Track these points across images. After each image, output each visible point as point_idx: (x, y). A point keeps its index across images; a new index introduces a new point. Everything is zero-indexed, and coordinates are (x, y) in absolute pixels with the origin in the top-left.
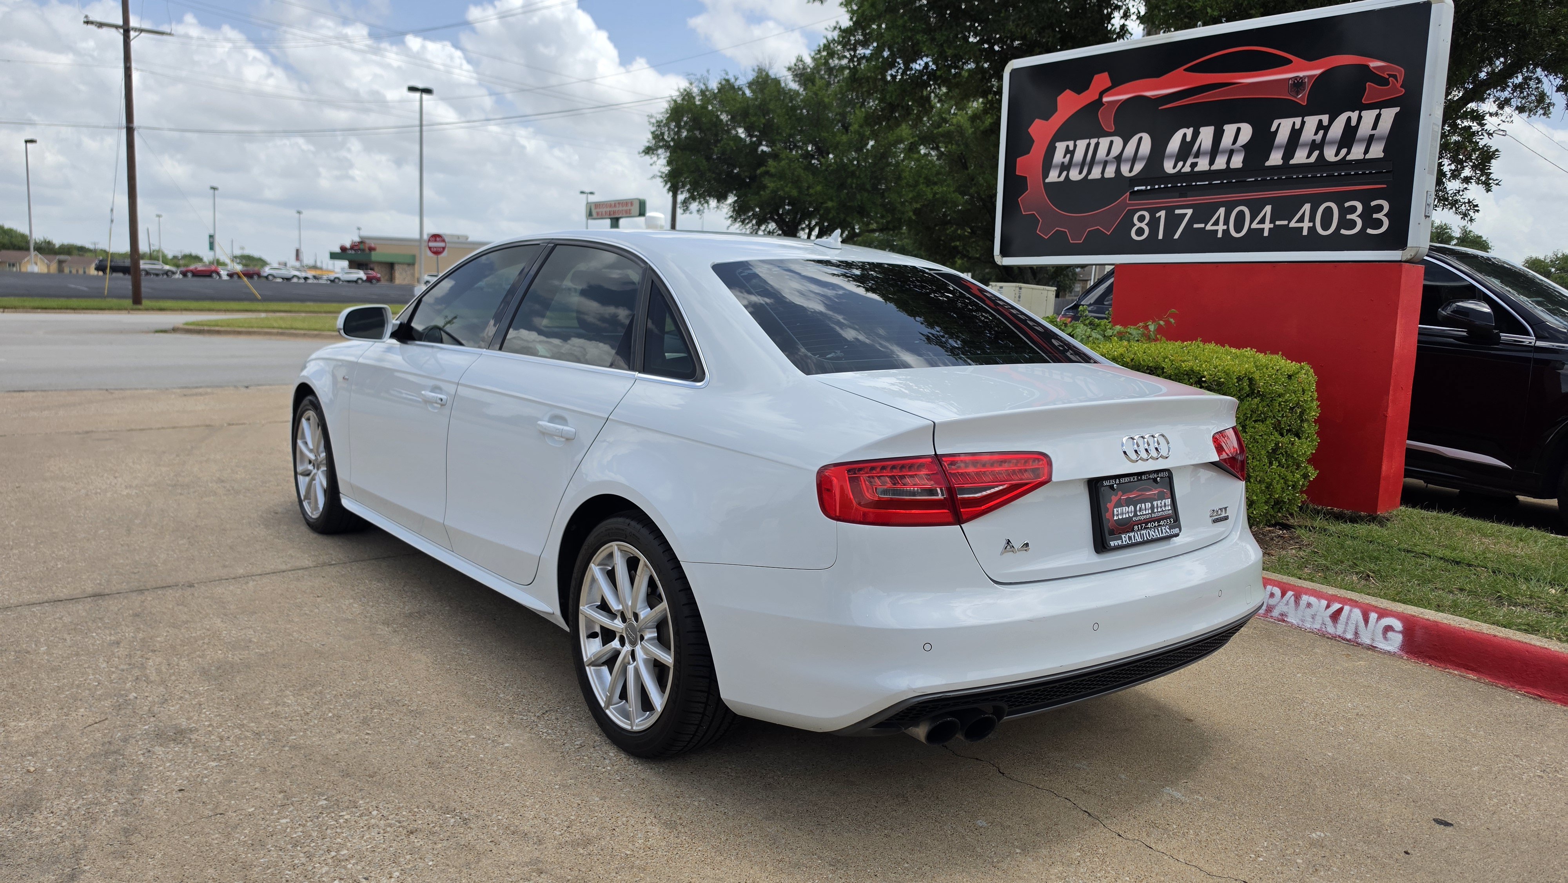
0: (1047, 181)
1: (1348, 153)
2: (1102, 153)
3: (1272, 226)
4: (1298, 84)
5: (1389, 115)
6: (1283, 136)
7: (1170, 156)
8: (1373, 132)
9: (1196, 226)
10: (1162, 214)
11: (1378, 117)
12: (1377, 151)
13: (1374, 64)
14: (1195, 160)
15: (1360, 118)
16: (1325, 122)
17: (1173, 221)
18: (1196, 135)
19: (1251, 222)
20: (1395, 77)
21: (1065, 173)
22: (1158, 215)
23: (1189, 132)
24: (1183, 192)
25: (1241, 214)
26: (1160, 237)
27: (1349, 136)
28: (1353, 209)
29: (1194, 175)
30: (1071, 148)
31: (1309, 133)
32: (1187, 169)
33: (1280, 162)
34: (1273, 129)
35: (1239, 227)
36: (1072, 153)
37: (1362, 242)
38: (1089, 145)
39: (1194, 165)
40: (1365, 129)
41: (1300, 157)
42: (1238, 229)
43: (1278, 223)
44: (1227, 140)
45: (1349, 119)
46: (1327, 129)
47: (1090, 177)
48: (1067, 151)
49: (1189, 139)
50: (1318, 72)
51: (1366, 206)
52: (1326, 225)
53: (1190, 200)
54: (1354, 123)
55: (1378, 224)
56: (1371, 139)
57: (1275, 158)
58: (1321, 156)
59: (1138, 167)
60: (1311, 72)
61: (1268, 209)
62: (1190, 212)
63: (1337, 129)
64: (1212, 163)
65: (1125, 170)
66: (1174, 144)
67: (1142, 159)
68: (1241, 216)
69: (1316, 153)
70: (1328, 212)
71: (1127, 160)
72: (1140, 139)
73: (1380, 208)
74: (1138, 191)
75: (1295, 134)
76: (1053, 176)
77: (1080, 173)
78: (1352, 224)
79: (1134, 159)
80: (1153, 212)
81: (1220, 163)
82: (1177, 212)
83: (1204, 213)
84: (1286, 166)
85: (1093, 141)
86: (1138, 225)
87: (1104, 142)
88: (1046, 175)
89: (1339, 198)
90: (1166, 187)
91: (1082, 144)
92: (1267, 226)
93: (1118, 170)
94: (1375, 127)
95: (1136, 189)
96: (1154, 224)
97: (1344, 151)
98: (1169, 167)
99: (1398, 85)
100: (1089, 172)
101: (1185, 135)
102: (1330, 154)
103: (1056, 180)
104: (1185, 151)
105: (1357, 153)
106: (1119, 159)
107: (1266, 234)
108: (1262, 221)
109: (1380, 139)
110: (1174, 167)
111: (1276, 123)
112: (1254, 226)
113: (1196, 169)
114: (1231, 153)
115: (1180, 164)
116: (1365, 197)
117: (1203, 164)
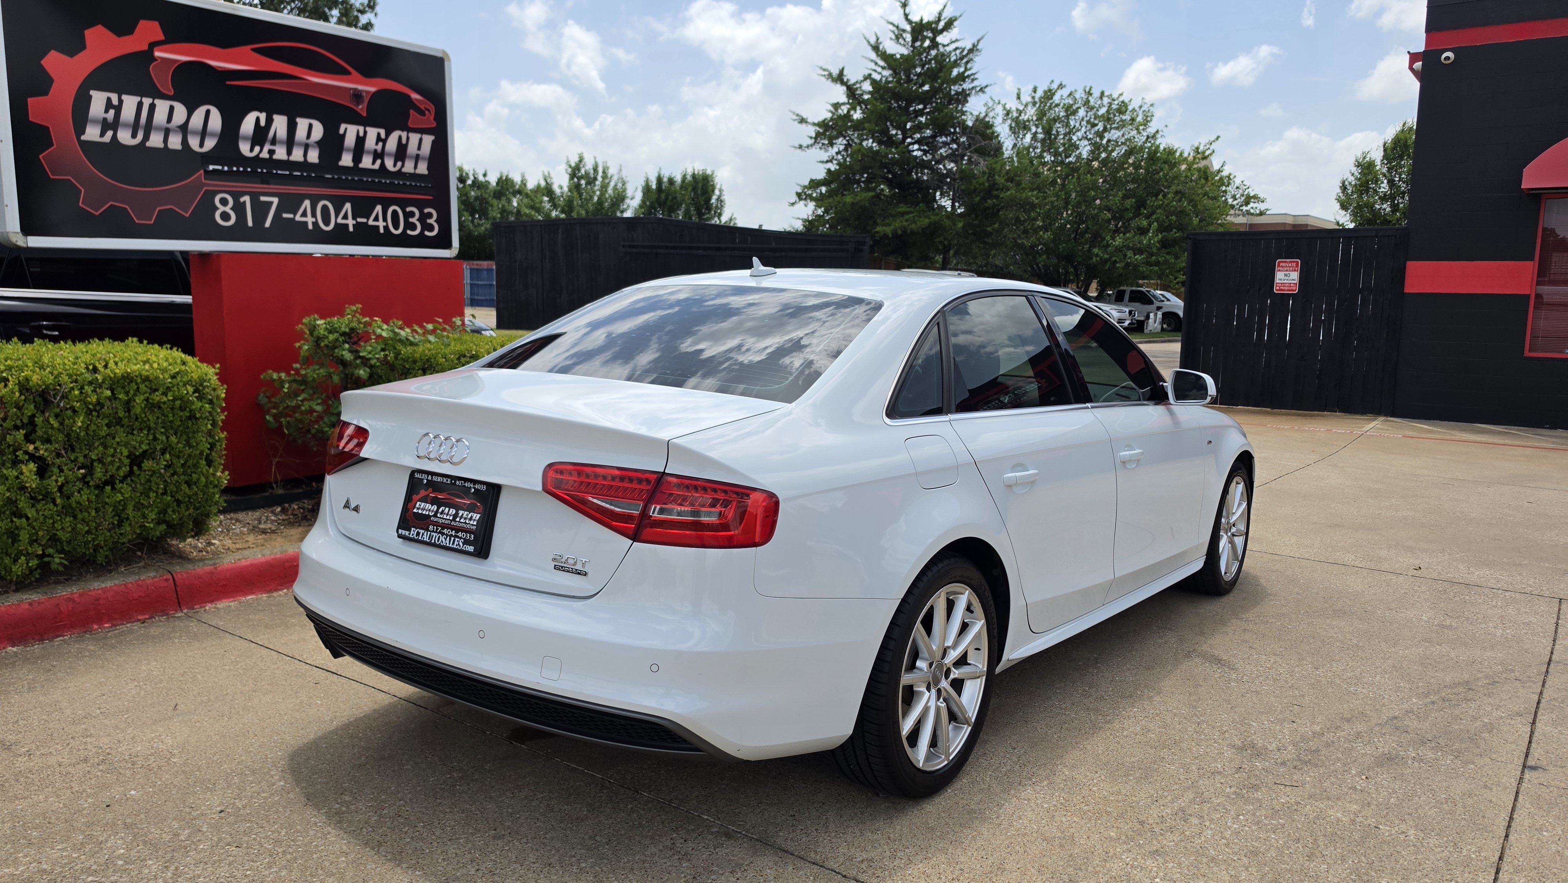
0: (83, 138)
1: (403, 166)
2: (160, 116)
3: (354, 222)
4: (357, 96)
5: (428, 140)
6: (350, 141)
7: (245, 138)
8: (418, 152)
9: (285, 215)
10: (246, 199)
11: (421, 140)
12: (422, 168)
13: (415, 96)
14: (272, 148)
15: (408, 138)
16: (383, 136)
17: (260, 210)
18: (269, 121)
19: (337, 217)
20: (429, 110)
21: (110, 134)
22: (242, 200)
23: (263, 117)
24: (266, 179)
25: (325, 209)
26: (250, 224)
27: (401, 153)
28: (412, 214)
29: (272, 163)
30: (115, 102)
31: (370, 143)
32: (265, 155)
33: (351, 164)
34: (341, 131)
35: (327, 222)
36: (118, 109)
37: (421, 242)
38: (140, 105)
39: (271, 152)
40: (412, 149)
41: (367, 162)
42: (327, 223)
43: (359, 220)
44: (301, 133)
45: (400, 138)
46: (384, 142)
47: (148, 144)
48: (109, 105)
49: (263, 123)
50: (373, 89)
51: (421, 212)
52: (396, 227)
53: (274, 188)
54: (404, 141)
55: (431, 228)
56: (417, 158)
57: (346, 160)
58: (383, 164)
59: (210, 144)
60: (368, 88)
61: (348, 206)
62: (275, 200)
63: (392, 144)
64: (289, 153)
65: (194, 142)
66: (248, 125)
67: (213, 135)
68: (325, 210)
69: (379, 162)
70: (395, 214)
71: (194, 133)
72: (208, 112)
73: (430, 215)
74: (214, 170)
75: (360, 141)
76: (92, 133)
77: (134, 136)
78: (413, 227)
79: (204, 133)
80: (236, 196)
81: (297, 155)
82: (263, 199)
83: (290, 203)
84: (355, 169)
85: (147, 101)
86: (222, 209)
87: (162, 107)
88: (80, 129)
89: (403, 204)
90: (245, 171)
91: (130, 103)
92: (350, 222)
93: (185, 142)
94: (419, 148)
95: (211, 167)
96: (239, 208)
97: (399, 164)
98: (245, 148)
99: (432, 118)
100: (146, 137)
101: (258, 119)
102: (389, 163)
103: (98, 139)
104: (260, 135)
105: (409, 167)
106: (184, 129)
107: (351, 229)
108: (345, 217)
109: (424, 159)
110: (252, 150)
111: (343, 127)
112: (340, 221)
113: (275, 157)
114: (306, 147)
115: (257, 149)
116: (420, 205)
117: (281, 153)
